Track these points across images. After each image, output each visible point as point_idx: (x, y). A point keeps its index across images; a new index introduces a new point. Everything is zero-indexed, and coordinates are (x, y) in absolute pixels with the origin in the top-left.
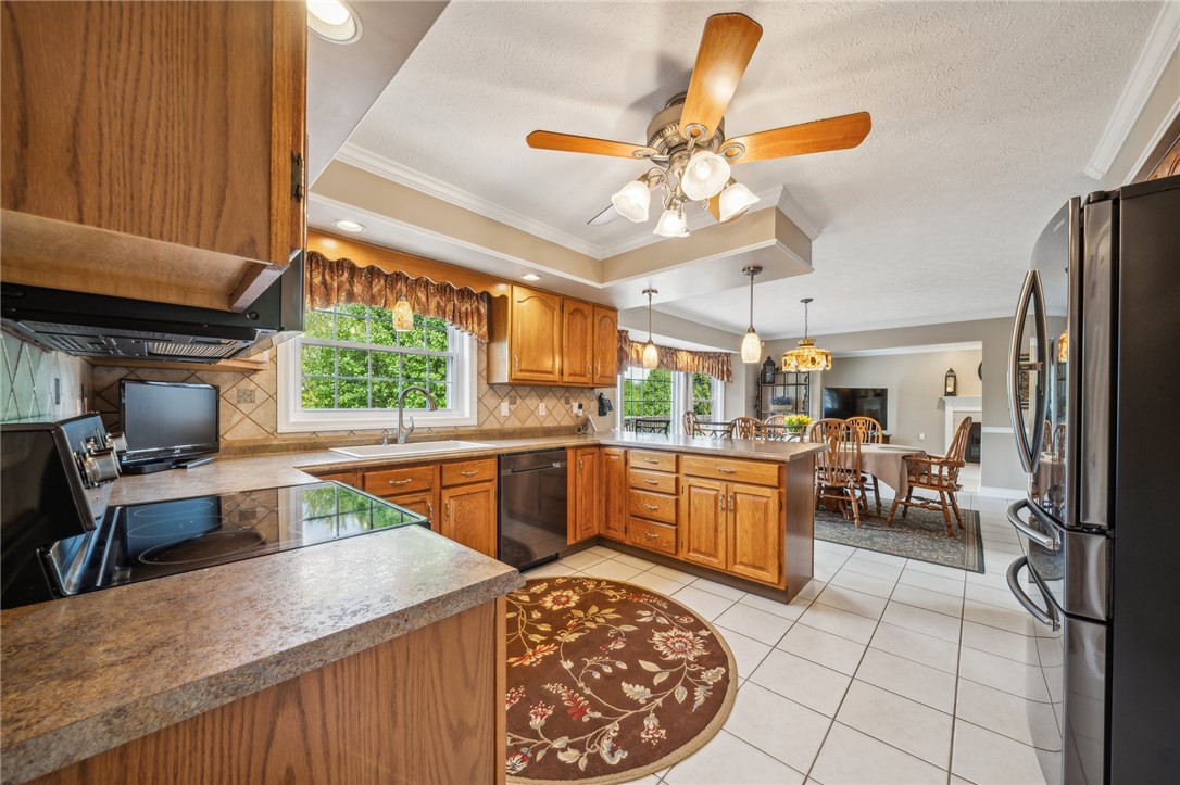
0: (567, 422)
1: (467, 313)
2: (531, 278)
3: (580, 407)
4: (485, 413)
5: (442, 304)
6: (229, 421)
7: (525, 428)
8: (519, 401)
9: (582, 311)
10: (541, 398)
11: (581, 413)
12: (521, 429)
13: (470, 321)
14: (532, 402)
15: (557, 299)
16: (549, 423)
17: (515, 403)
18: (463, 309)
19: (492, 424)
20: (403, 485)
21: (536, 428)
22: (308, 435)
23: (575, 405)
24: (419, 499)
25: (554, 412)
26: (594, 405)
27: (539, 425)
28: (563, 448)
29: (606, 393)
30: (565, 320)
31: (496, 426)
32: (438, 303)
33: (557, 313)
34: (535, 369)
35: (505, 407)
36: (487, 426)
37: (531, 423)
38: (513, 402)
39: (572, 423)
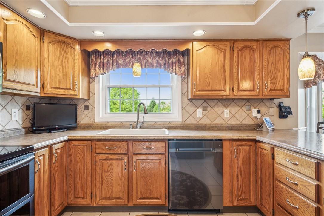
0: (248, 121)
1: (172, 63)
2: (199, 33)
3: (259, 112)
4: (186, 115)
5: (159, 61)
6: (82, 117)
7: (213, 124)
8: (209, 108)
9: (250, 47)
10: (226, 107)
11: (259, 116)
12: (211, 124)
13: (174, 67)
14: (219, 109)
15: (228, 43)
16: (233, 122)
17: (207, 110)
18: (170, 62)
19: (191, 121)
20: (112, 150)
21: (222, 124)
22: (105, 123)
23: (255, 111)
24: (120, 158)
25: (236, 115)
26: (275, 111)
27: (224, 123)
28: (221, 140)
29: (286, 102)
30: (235, 55)
31: (194, 122)
32: (157, 61)
33: (227, 52)
34: (210, 88)
35: (199, 112)
36: (188, 122)
37: (218, 121)
38: (205, 109)
39: (253, 123)
